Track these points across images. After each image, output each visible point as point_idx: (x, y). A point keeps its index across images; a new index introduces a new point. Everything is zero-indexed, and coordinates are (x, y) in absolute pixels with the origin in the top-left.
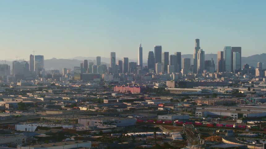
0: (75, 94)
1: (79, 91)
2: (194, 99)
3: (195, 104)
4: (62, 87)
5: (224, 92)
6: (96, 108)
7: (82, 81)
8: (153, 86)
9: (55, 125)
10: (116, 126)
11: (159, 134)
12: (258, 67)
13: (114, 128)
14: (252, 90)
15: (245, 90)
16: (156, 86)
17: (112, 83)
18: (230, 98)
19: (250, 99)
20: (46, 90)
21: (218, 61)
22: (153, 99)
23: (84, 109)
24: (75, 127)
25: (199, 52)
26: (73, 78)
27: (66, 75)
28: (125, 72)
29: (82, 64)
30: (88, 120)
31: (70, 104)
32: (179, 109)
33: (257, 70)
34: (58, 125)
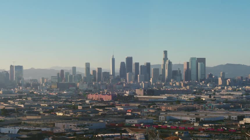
0: (52, 101)
1: (56, 98)
2: (159, 106)
3: (159, 110)
4: (40, 95)
5: (188, 99)
6: (71, 113)
7: (58, 89)
8: (124, 94)
9: (34, 128)
10: (88, 129)
11: (126, 135)
12: (221, 76)
13: (87, 130)
14: (213, 97)
15: (207, 97)
16: (127, 94)
17: (86, 91)
18: (192, 104)
19: (209, 105)
20: (26, 97)
21: (184, 71)
22: (122, 105)
23: (61, 114)
24: (52, 129)
25: (167, 63)
26: (51, 87)
27: (43, 84)
28: (98, 81)
29: (58, 74)
30: (64, 124)
31: (48, 110)
32: (144, 114)
33: (220, 79)
34: (37, 128)
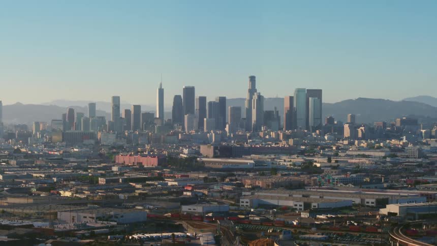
0: (53, 167)
1: (60, 162)
2: (240, 178)
3: (241, 185)
4: (32, 156)
5: (290, 165)
6: (86, 192)
7: (64, 143)
8: (179, 154)
9: (21, 221)
10: (115, 223)
11: (181, 236)
12: (349, 121)
13: (113, 226)
14: (334, 161)
15: (323, 161)
16: (184, 154)
17: (113, 148)
18: (298, 175)
19: (327, 178)
20: (6, 160)
21: (285, 112)
22: (176, 176)
23: (68, 194)
24: (52, 224)
25: (255, 97)
26: (51, 139)
27: (38, 133)
28: (135, 130)
29: (64, 115)
31: (46, 185)
32: (215, 194)
33: (346, 126)
34: (26, 222)
